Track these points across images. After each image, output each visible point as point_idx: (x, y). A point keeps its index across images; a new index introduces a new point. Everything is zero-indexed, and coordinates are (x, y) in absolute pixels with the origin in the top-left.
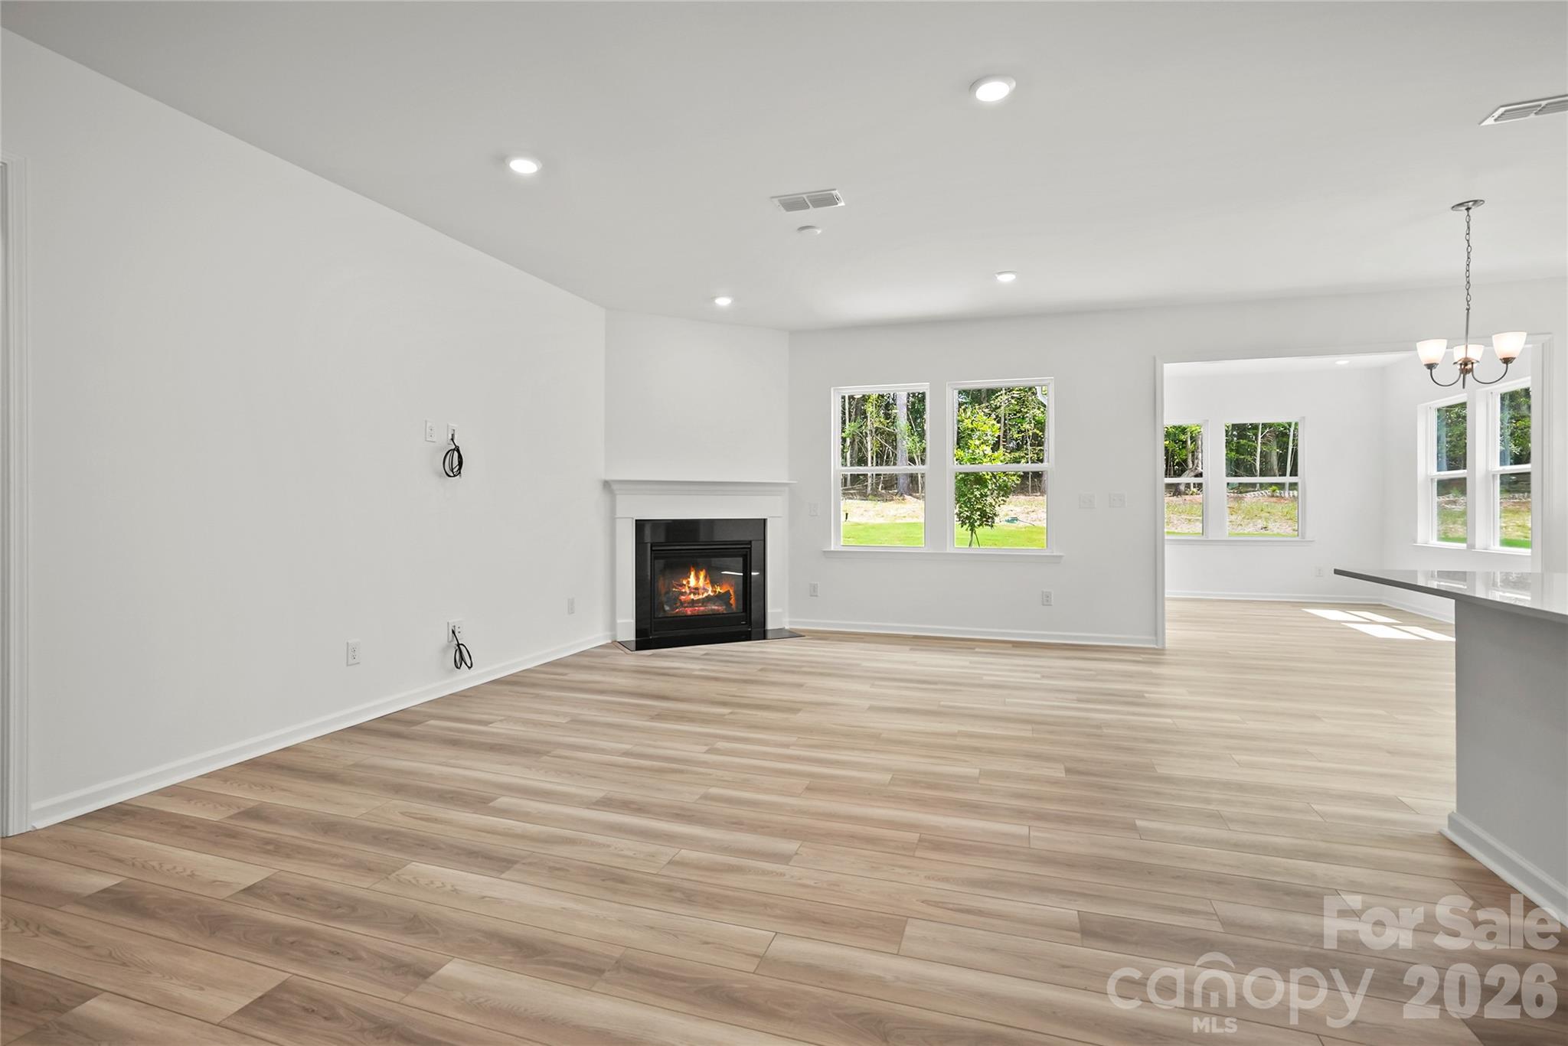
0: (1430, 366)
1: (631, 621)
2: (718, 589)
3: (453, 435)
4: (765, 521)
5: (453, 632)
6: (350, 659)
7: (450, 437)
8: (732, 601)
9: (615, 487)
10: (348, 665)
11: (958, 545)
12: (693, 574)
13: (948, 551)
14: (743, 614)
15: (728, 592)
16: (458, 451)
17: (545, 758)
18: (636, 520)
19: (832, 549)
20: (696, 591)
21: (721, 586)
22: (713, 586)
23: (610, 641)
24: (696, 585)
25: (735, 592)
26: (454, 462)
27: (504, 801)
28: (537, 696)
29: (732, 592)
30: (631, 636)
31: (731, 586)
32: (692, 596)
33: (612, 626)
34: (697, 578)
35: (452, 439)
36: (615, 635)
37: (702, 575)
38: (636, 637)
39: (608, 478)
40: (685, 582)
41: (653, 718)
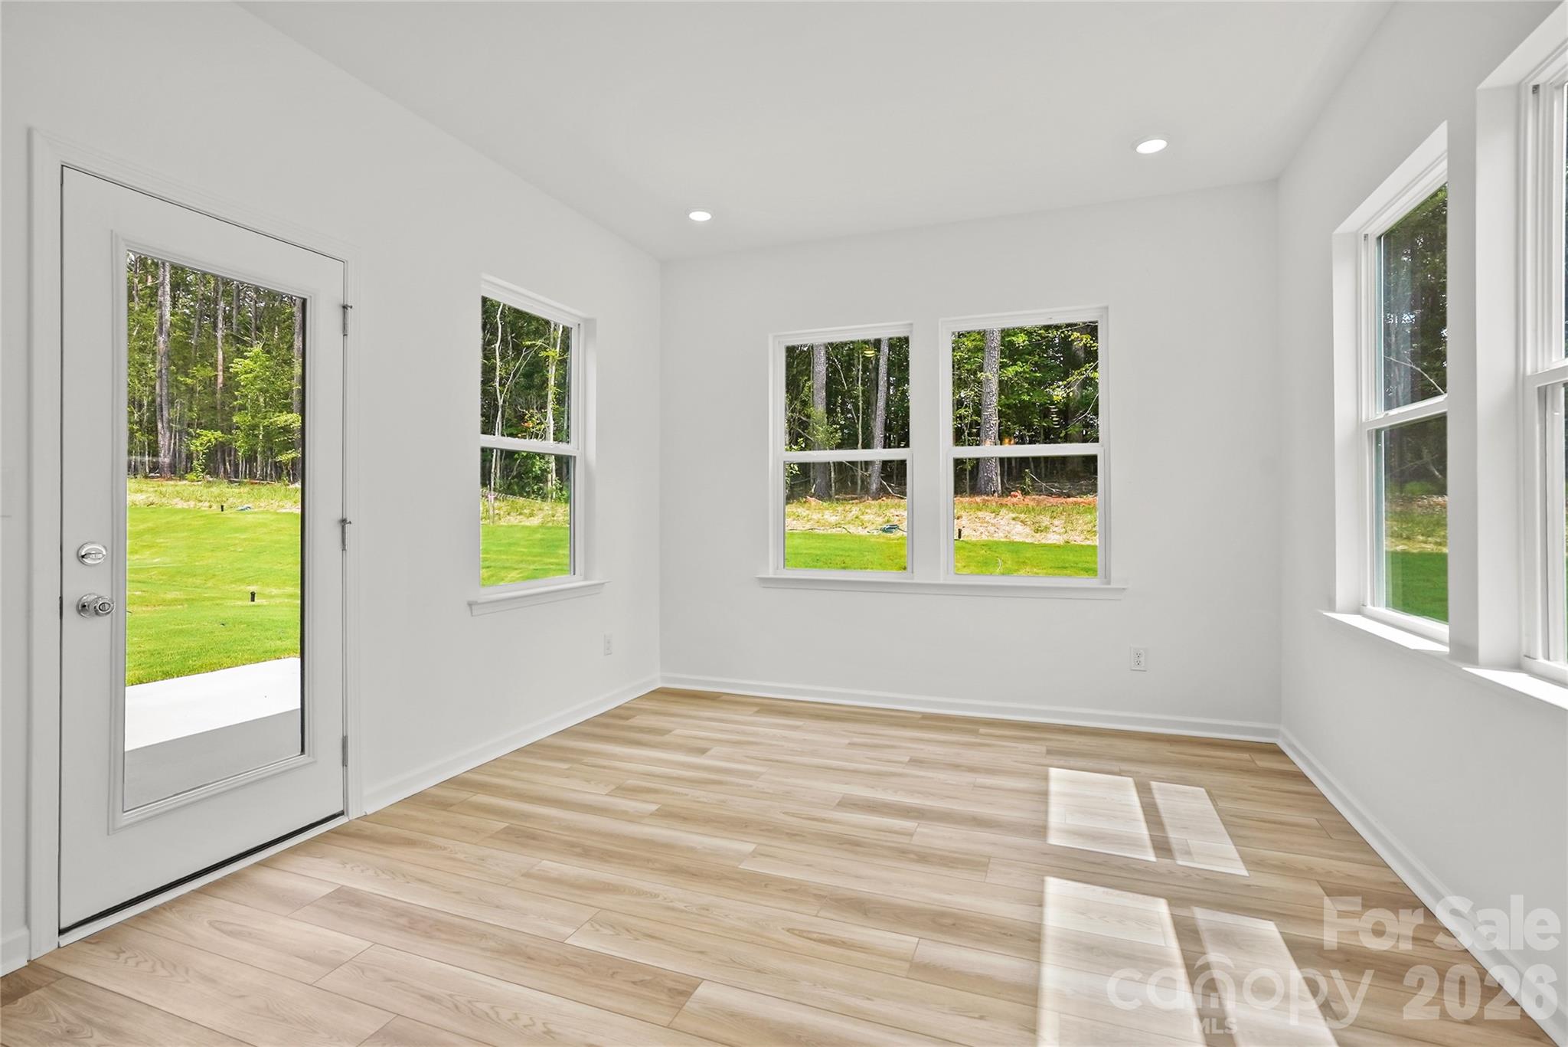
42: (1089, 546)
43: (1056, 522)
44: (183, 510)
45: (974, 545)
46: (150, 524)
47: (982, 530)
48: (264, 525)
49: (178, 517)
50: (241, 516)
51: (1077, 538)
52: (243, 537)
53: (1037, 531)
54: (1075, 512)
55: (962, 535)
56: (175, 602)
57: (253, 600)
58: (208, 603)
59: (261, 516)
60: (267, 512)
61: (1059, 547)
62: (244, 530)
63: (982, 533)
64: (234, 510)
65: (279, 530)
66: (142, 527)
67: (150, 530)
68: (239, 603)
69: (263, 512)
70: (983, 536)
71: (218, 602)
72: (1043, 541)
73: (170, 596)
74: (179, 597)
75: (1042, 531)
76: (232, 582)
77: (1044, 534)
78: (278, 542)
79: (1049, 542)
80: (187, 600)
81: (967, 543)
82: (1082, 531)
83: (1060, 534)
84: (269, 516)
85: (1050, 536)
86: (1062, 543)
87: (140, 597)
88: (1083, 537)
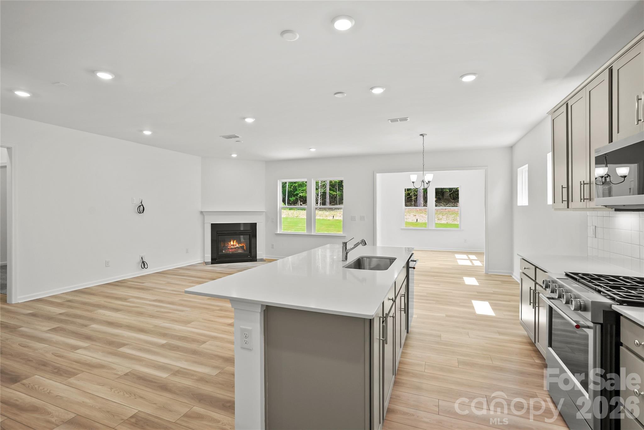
0: (413, 182)
1: (210, 256)
2: (240, 245)
3: (142, 201)
4: (256, 223)
5: (142, 258)
6: (107, 265)
7: (141, 202)
8: (245, 248)
9: (204, 213)
10: (106, 266)
11: (317, 231)
12: (232, 241)
13: (312, 234)
14: (249, 254)
15: (243, 246)
16: (143, 206)
17: (151, 291)
18: (211, 224)
19: (278, 233)
20: (233, 245)
21: (241, 244)
22: (238, 244)
23: (203, 262)
24: (233, 244)
25: (245, 246)
26: (141, 209)
27: (131, 300)
28: (165, 277)
29: (244, 246)
30: (209, 260)
31: (244, 244)
32: (232, 247)
33: (204, 257)
34: (233, 242)
35: (141, 203)
36: (205, 260)
37: (235, 241)
38: (211, 260)
39: (203, 210)
40: (229, 243)
41: (190, 283)
42: (453, 224)
43: (444, 217)
45: (421, 223)
47: (422, 219)
51: (450, 222)
53: (438, 220)
54: (449, 214)
55: (418, 220)
61: (445, 224)
63: (423, 220)
70: (423, 221)
72: (441, 223)
75: (440, 220)
77: (440, 221)
79: (442, 223)
81: (419, 223)
82: (451, 220)
83: (445, 220)
85: (442, 221)
86: (446, 223)
88: (452, 221)
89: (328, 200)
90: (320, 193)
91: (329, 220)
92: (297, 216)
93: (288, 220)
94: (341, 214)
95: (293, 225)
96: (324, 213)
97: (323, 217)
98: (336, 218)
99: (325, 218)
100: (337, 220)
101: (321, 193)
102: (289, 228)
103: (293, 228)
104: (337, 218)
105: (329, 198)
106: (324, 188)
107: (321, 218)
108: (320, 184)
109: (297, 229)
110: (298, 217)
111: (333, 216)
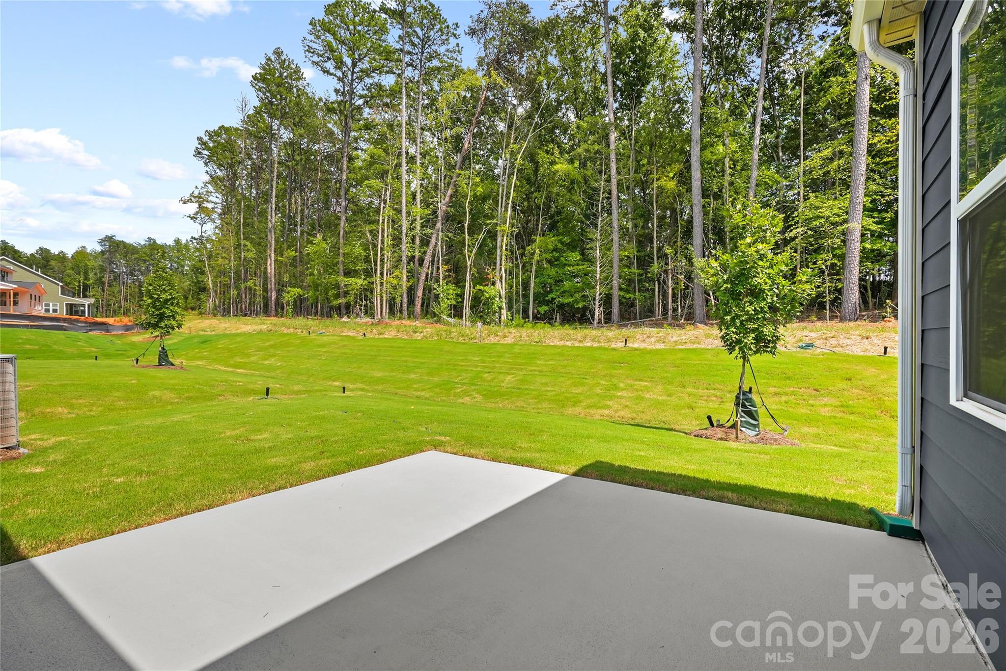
44: (287, 334)
46: (272, 343)
48: (335, 343)
49: (286, 338)
50: (319, 337)
52: (324, 350)
56: (298, 392)
57: (344, 392)
58: (319, 394)
59: (330, 337)
60: (334, 335)
62: (323, 346)
64: (315, 334)
65: (344, 346)
66: (268, 344)
67: (271, 346)
68: (336, 394)
69: (332, 335)
71: (325, 393)
73: (296, 388)
74: (301, 389)
76: (324, 380)
78: (345, 353)
80: (306, 391)
84: (335, 337)
87: (279, 388)
89: (615, 310)
90: (598, 294)
91: (614, 349)
92: (538, 341)
93: (516, 350)
94: (645, 336)
95: (524, 361)
96: (602, 333)
97: (599, 342)
98: (633, 343)
99: (606, 345)
100: (636, 349)
101: (600, 294)
102: (512, 368)
103: (521, 370)
104: (636, 345)
105: (618, 305)
106: (608, 284)
107: (596, 345)
108: (598, 276)
109: (531, 371)
110: (539, 344)
111: (626, 340)
